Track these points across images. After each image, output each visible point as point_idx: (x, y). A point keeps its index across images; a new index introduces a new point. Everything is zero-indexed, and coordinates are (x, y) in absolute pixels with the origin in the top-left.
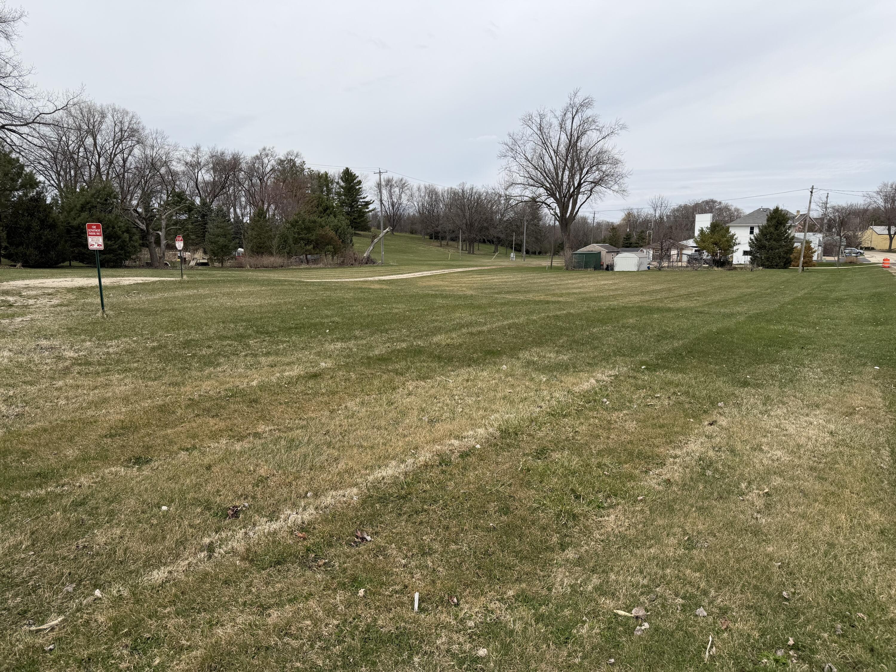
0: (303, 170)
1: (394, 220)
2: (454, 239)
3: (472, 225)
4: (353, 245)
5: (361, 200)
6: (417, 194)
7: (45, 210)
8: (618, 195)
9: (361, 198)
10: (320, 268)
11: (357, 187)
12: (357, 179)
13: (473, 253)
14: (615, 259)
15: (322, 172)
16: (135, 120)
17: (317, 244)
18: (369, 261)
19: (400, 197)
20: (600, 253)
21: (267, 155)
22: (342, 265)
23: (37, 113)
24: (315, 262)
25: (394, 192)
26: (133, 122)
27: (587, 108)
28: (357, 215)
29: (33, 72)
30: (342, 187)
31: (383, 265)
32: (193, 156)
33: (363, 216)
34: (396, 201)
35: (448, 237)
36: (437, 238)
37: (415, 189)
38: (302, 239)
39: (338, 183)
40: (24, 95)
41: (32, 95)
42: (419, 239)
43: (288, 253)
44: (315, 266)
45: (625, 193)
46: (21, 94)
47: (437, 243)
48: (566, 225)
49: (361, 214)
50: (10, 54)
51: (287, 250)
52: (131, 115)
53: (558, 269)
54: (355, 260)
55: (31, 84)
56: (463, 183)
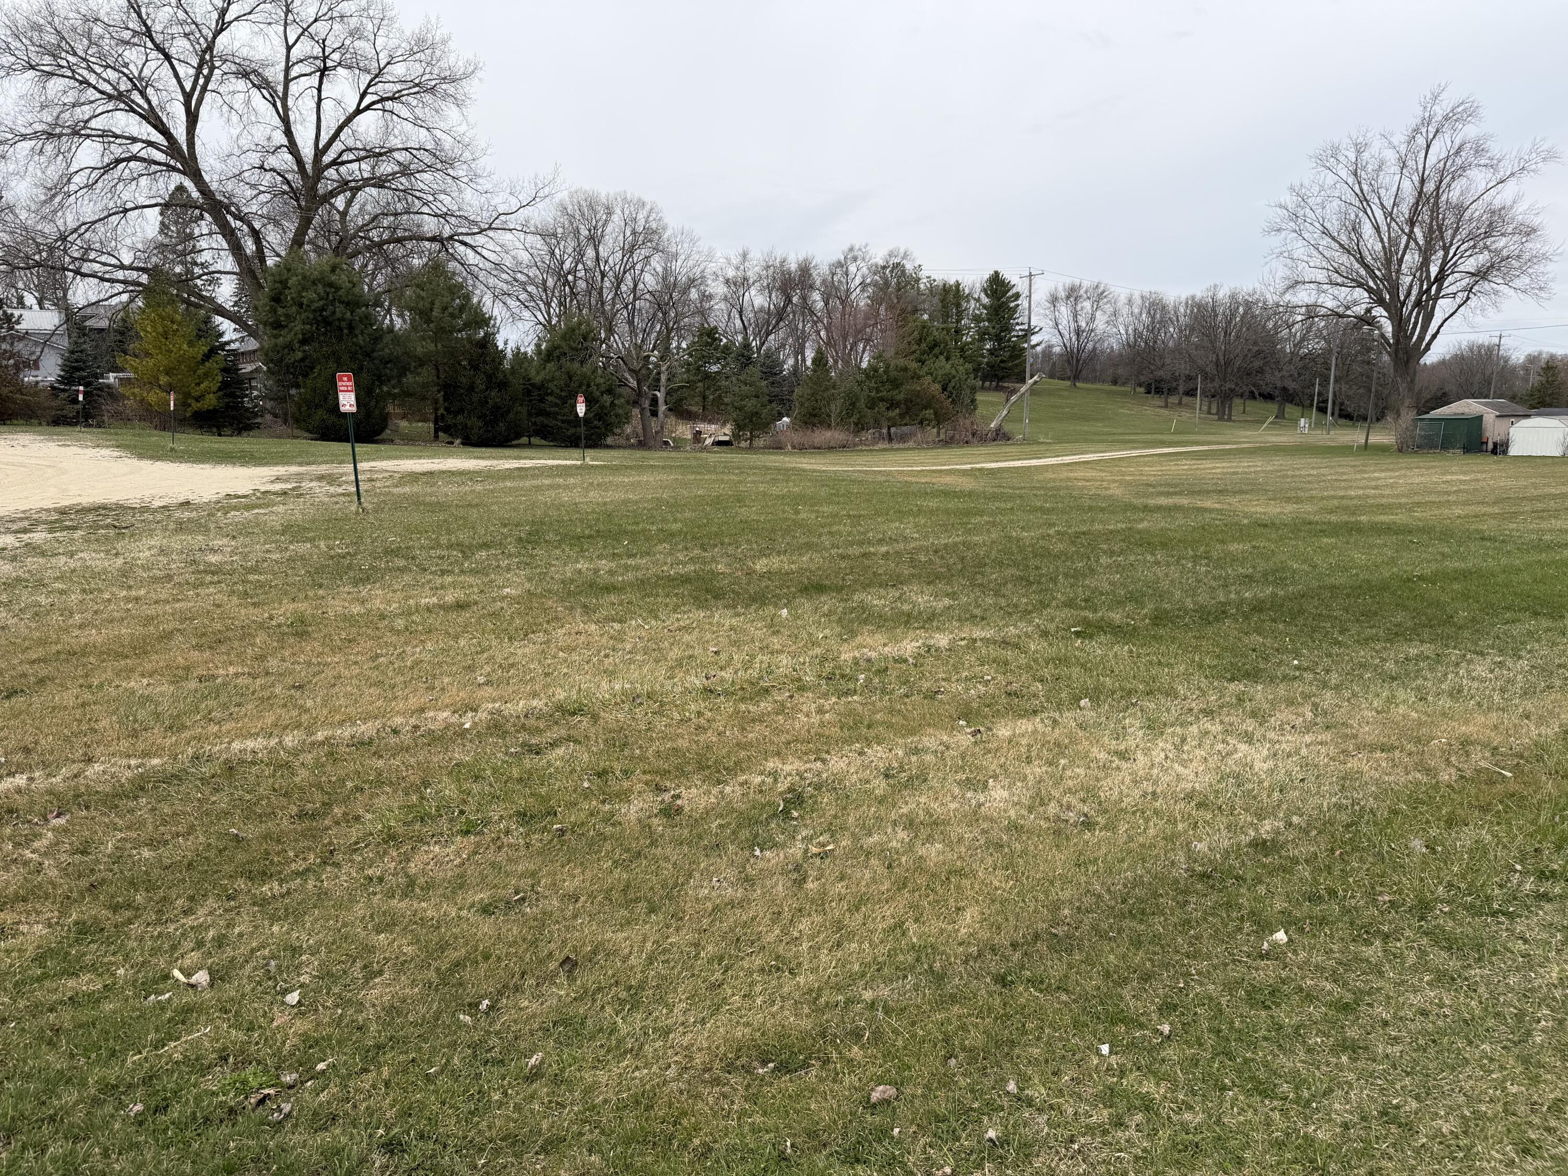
0: (918, 280)
1: (1078, 361)
2: (1191, 393)
3: (1228, 363)
4: (975, 409)
5: (1018, 328)
6: (1125, 311)
7: (493, 361)
8: (1527, 298)
9: (1017, 324)
10: (909, 449)
11: (1012, 305)
12: (1014, 291)
13: (1229, 419)
14: (1512, 430)
15: (952, 282)
16: (654, 215)
17: (908, 408)
18: (1001, 436)
19: (1093, 318)
20: (1480, 418)
21: (855, 259)
22: (947, 443)
23: (495, 215)
24: (903, 438)
25: (1082, 309)
26: (651, 218)
27: (1465, 122)
28: (1007, 354)
29: (489, 152)
30: (985, 307)
31: (1026, 441)
32: (737, 268)
33: (1019, 356)
34: (1083, 324)
35: (1181, 389)
36: (1159, 391)
37: (1123, 299)
38: (882, 399)
39: (978, 300)
40: (479, 187)
41: (488, 186)
42: (1125, 394)
43: (856, 424)
44: (901, 446)
45: (1543, 295)
46: (474, 186)
47: (1158, 401)
48: (1407, 362)
49: (1017, 353)
50: (462, 129)
51: (854, 419)
52: (648, 207)
53: (1382, 450)
54: (973, 435)
55: (488, 170)
56: (1215, 286)
